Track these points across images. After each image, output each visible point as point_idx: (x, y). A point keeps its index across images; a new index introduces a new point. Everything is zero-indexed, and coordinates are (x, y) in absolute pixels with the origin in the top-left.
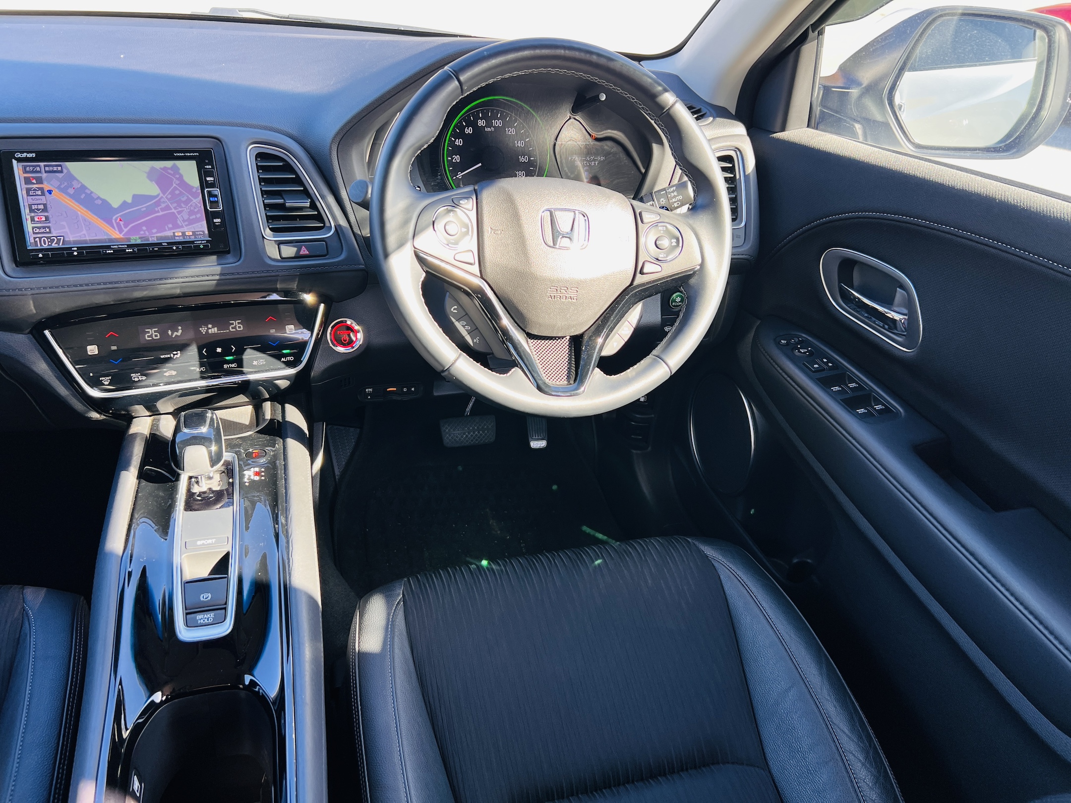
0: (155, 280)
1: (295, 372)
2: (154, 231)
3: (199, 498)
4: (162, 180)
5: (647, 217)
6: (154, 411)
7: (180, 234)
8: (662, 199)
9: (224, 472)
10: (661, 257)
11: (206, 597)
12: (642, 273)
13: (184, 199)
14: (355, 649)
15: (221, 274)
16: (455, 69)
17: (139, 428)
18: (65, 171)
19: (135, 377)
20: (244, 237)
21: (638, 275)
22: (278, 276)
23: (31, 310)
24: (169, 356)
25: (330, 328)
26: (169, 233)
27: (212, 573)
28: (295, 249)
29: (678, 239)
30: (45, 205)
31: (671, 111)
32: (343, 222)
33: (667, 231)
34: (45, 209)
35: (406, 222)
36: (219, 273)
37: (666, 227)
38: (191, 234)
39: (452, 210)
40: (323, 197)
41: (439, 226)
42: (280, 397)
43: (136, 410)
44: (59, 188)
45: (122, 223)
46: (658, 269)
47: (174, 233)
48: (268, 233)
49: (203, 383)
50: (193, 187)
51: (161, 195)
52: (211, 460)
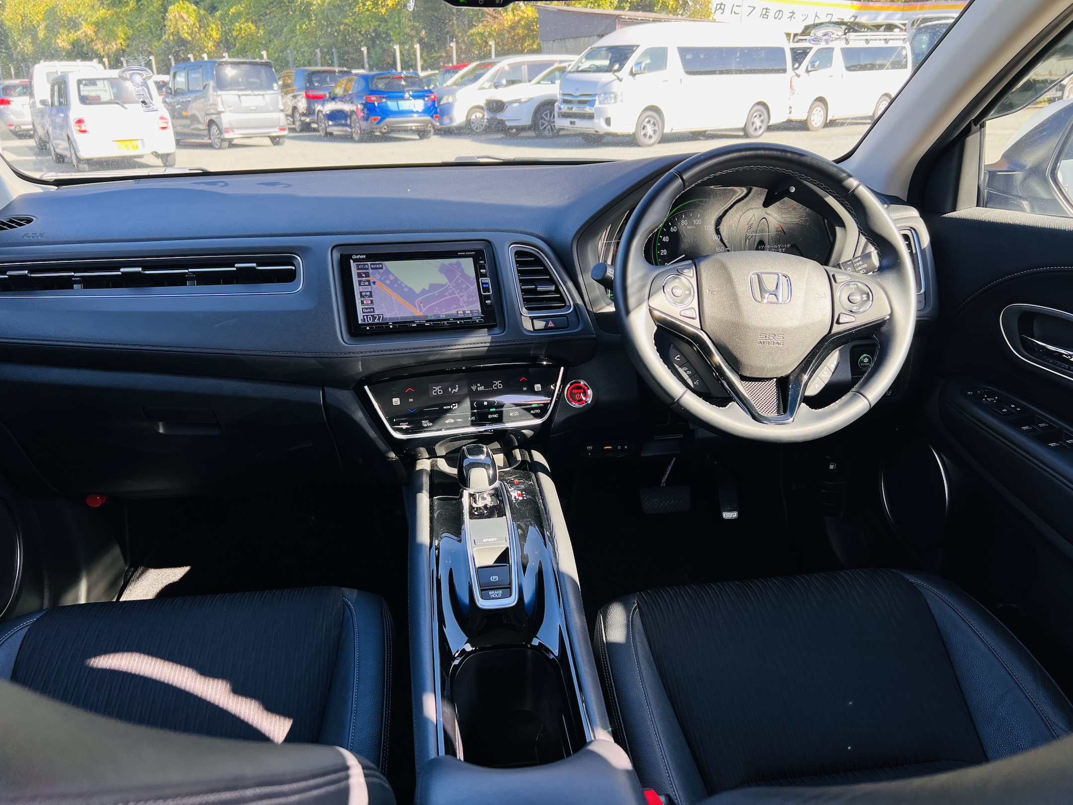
0: (444, 346)
1: (541, 422)
2: (444, 310)
3: (476, 513)
4: (448, 273)
5: (839, 277)
6: (433, 455)
7: (462, 312)
8: (849, 268)
9: (493, 495)
10: (854, 309)
11: (494, 578)
12: (838, 323)
13: (464, 286)
14: (603, 641)
15: (491, 342)
16: (679, 170)
17: (423, 466)
18: (384, 268)
19: (425, 423)
20: (508, 315)
21: (835, 325)
22: (532, 343)
23: (359, 369)
24: (449, 407)
25: (569, 385)
26: (454, 312)
27: (497, 561)
28: (545, 323)
29: (868, 295)
30: (371, 292)
31: (856, 192)
32: (579, 301)
33: (858, 288)
34: (371, 296)
35: (642, 287)
36: (490, 341)
37: (857, 285)
38: (469, 312)
39: (677, 278)
40: (564, 283)
41: (668, 289)
42: (527, 444)
43: (421, 451)
44: (380, 280)
45: (422, 305)
46: (853, 319)
47: (457, 312)
48: (524, 311)
49: (473, 429)
50: (470, 278)
51: (449, 284)
52: (489, 480)
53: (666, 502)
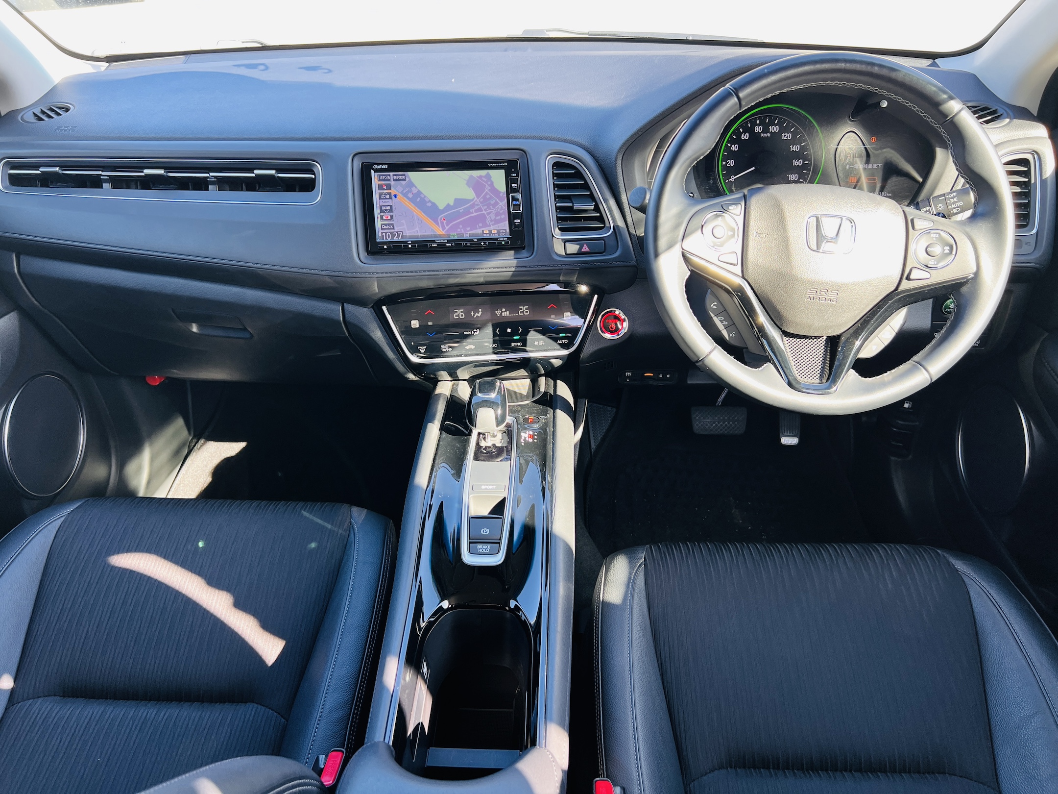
0: (465, 269)
1: (568, 353)
2: (468, 229)
3: (485, 451)
4: (477, 187)
5: (919, 224)
6: (455, 377)
7: (488, 232)
8: (940, 205)
9: (505, 432)
10: (931, 263)
11: (485, 531)
12: (908, 278)
13: (492, 202)
14: (600, 598)
15: (517, 267)
16: (735, 87)
17: (443, 389)
18: (407, 179)
19: (444, 348)
20: (537, 236)
21: (904, 281)
22: (562, 269)
23: (375, 290)
24: (470, 333)
25: (600, 317)
26: (479, 231)
27: (491, 512)
28: (579, 246)
29: (951, 247)
30: (391, 207)
31: (956, 119)
32: (620, 223)
33: (941, 239)
34: (391, 210)
35: (677, 226)
36: (515, 265)
37: (939, 234)
38: (496, 232)
39: (720, 215)
40: (606, 201)
41: (707, 229)
42: (554, 374)
43: (442, 375)
44: (402, 193)
45: (445, 222)
46: (927, 275)
47: (483, 231)
48: (557, 232)
49: (494, 357)
50: (500, 192)
51: (476, 199)
52: (497, 421)
53: (719, 423)
